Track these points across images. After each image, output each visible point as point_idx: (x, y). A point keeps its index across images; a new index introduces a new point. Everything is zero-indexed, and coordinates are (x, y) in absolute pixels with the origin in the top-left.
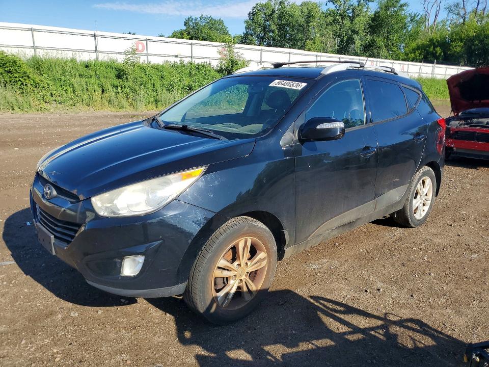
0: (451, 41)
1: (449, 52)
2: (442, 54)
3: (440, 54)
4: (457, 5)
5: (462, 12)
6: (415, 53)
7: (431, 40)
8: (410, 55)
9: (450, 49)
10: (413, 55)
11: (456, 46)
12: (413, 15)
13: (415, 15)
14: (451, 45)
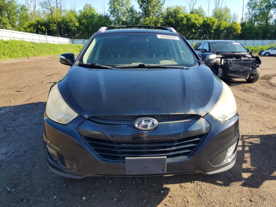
0: (50, 23)
1: (50, 29)
2: (46, 30)
3: (45, 30)
4: (45, 3)
5: (49, 7)
6: (30, 28)
7: (38, 21)
8: (27, 30)
9: (50, 28)
10: (29, 29)
11: (53, 26)
12: (22, 6)
13: (23, 6)
14: (50, 25)
